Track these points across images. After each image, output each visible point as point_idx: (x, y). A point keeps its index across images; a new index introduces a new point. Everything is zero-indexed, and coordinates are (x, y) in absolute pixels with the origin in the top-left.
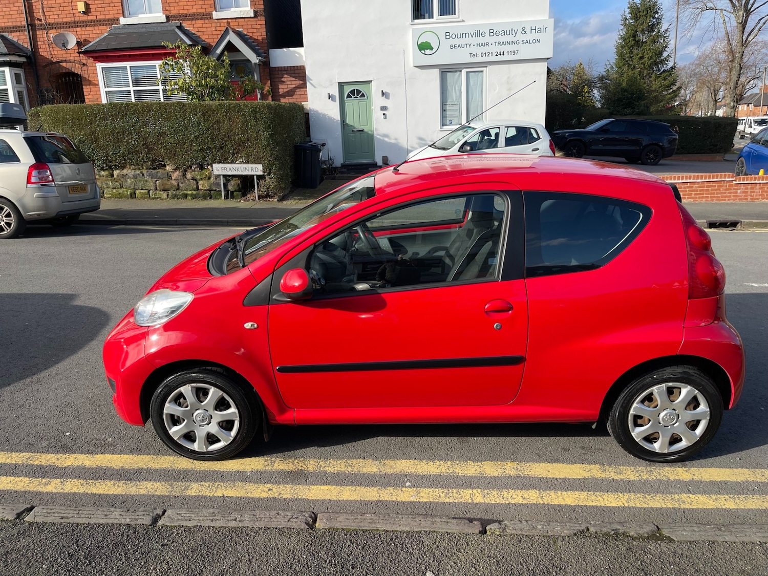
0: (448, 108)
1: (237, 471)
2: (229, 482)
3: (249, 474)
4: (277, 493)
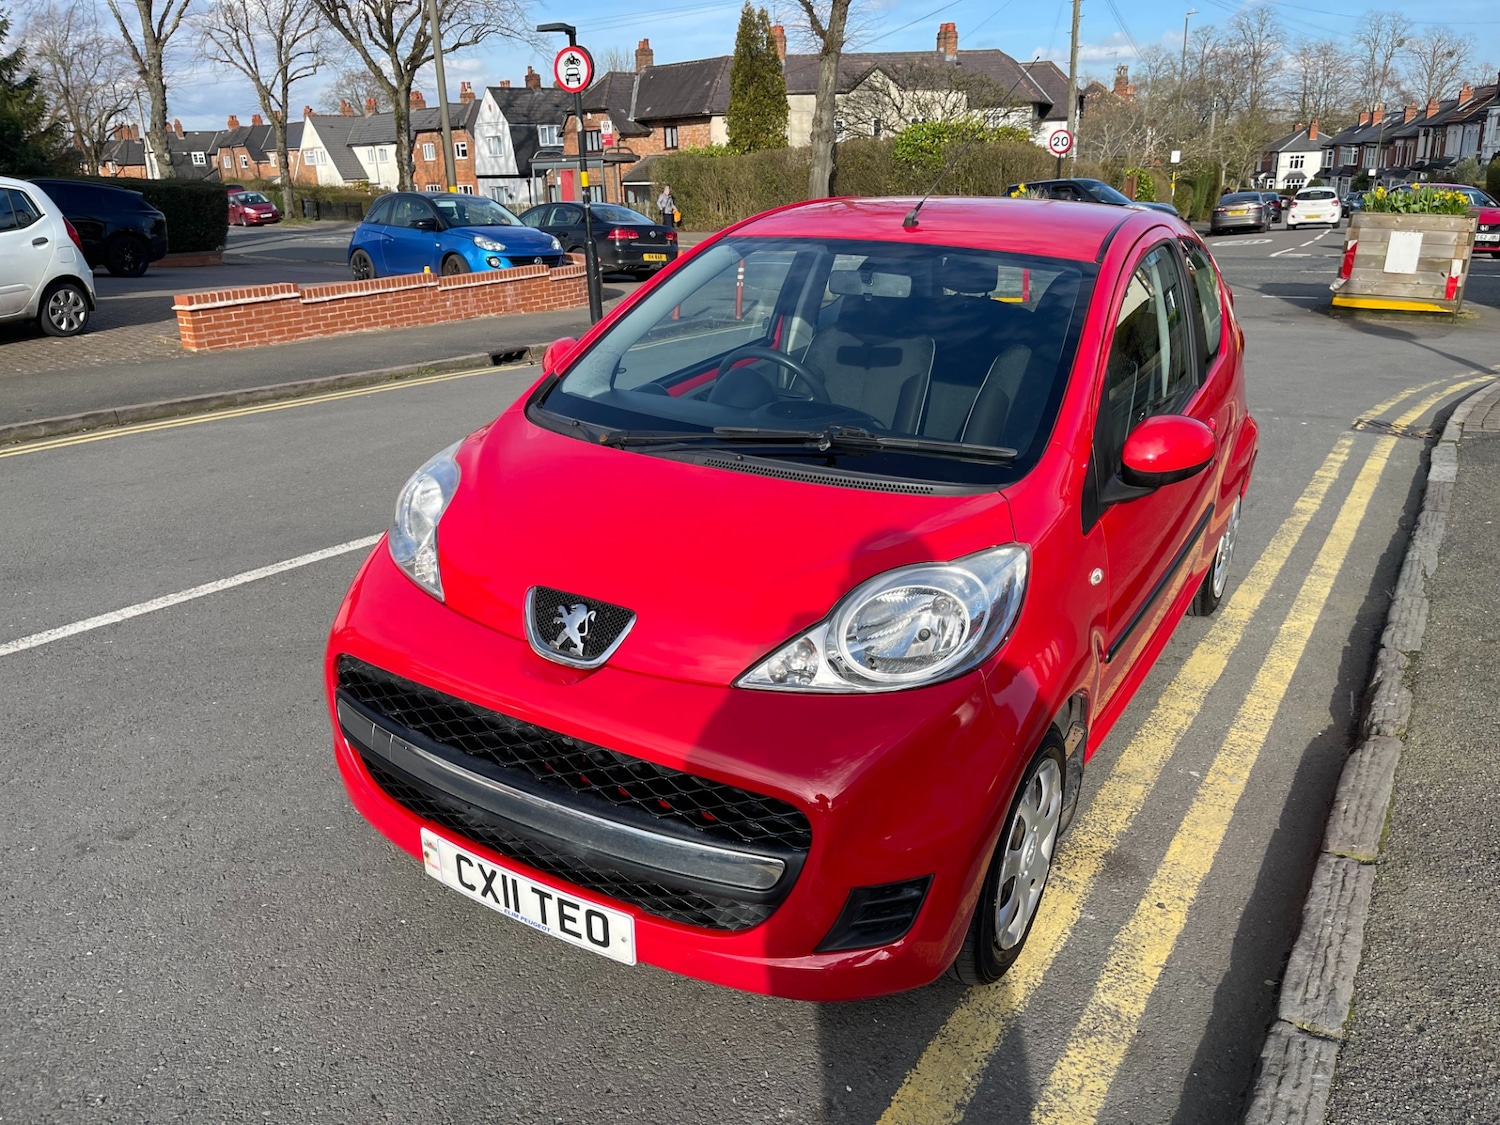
1: (1074, 930)
2: (1112, 948)
3: (1092, 917)
4: (1177, 901)
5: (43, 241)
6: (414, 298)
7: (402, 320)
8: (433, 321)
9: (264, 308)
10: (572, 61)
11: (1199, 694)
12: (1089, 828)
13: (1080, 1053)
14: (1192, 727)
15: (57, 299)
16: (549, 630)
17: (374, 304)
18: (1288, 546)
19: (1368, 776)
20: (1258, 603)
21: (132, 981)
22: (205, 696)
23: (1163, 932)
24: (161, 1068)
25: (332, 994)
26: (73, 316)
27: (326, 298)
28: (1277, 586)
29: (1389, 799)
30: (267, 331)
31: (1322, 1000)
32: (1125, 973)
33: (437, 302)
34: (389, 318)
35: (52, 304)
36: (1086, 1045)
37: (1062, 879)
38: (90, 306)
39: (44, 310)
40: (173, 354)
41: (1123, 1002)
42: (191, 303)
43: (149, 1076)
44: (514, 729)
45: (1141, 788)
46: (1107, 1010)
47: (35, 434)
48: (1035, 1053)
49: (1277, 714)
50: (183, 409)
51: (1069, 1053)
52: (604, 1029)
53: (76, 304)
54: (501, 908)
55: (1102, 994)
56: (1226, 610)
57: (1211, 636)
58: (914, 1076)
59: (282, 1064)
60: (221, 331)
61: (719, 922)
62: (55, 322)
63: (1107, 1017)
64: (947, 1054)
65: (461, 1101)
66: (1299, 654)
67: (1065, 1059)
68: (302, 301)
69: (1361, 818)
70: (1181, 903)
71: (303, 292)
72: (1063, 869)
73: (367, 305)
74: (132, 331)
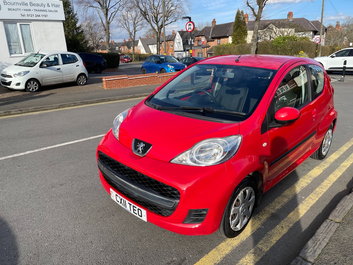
0: (12, 44)
1: (257, 230)
2: (266, 235)
3: (263, 227)
4: (287, 226)
5: (78, 66)
6: (153, 78)
7: (150, 83)
8: (156, 84)
9: (120, 80)
10: (190, 25)
11: (312, 179)
12: (270, 207)
13: (249, 257)
14: (307, 186)
15: (80, 78)
16: (136, 148)
17: (144, 80)
18: (351, 144)
19: (347, 202)
20: (337, 158)
21: (54, 213)
22: (84, 159)
23: (281, 233)
24: (54, 230)
25: (90, 221)
26: (83, 82)
27: (134, 78)
28: (344, 154)
29: (351, 208)
30: (121, 85)
31: (311, 253)
32: (267, 241)
33: (157, 79)
34: (147, 83)
35: (79, 79)
36: (251, 255)
37: (259, 218)
38: (87, 80)
39: (78, 80)
40: (102, 90)
41: (264, 247)
42: (106, 79)
43: (51, 232)
44: (126, 168)
45: (287, 199)
46: (259, 249)
47: (71, 105)
48: (237, 255)
49: (332, 185)
50: (100, 101)
51: (246, 257)
52: (142, 235)
53: (84, 79)
54: (123, 206)
55: (259, 245)
56: (327, 159)
57: (320, 165)
58: (207, 256)
59: (76, 233)
60: (111, 85)
61: (163, 214)
62: (80, 83)
63: (258, 250)
64: (216, 252)
65: (108, 245)
66: (344, 171)
67: (245, 258)
68: (128, 79)
69: (341, 212)
70: (288, 227)
71: (129, 77)
72: (260, 215)
73: (142, 80)
74: (94, 85)
